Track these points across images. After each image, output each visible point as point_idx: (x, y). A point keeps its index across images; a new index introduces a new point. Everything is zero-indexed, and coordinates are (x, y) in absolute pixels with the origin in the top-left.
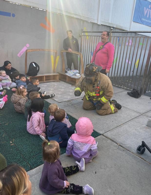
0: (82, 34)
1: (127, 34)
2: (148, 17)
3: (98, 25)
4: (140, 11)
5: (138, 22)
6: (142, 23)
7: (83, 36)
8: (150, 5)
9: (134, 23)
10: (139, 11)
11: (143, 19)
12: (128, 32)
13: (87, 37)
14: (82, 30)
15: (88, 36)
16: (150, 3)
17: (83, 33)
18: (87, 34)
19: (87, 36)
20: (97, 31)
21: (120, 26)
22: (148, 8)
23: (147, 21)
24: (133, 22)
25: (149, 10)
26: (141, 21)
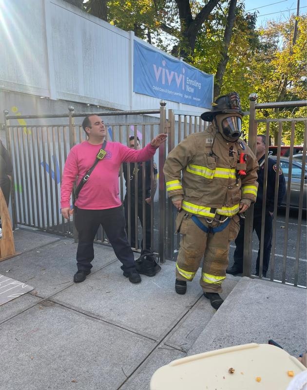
0: (5, 123)
1: (126, 117)
2: (163, 83)
3: (52, 100)
4: (146, 72)
5: (147, 93)
6: (154, 94)
7: (10, 128)
8: (163, 60)
9: (138, 95)
10: (145, 74)
11: (156, 88)
12: (127, 114)
13: (25, 128)
14: (6, 113)
15: (27, 127)
16: (163, 57)
17: (8, 122)
18: (22, 122)
19: (22, 127)
20: (52, 114)
21: (108, 102)
22: (162, 66)
23: (163, 90)
24: (136, 93)
25: (164, 70)
26: (152, 92)
